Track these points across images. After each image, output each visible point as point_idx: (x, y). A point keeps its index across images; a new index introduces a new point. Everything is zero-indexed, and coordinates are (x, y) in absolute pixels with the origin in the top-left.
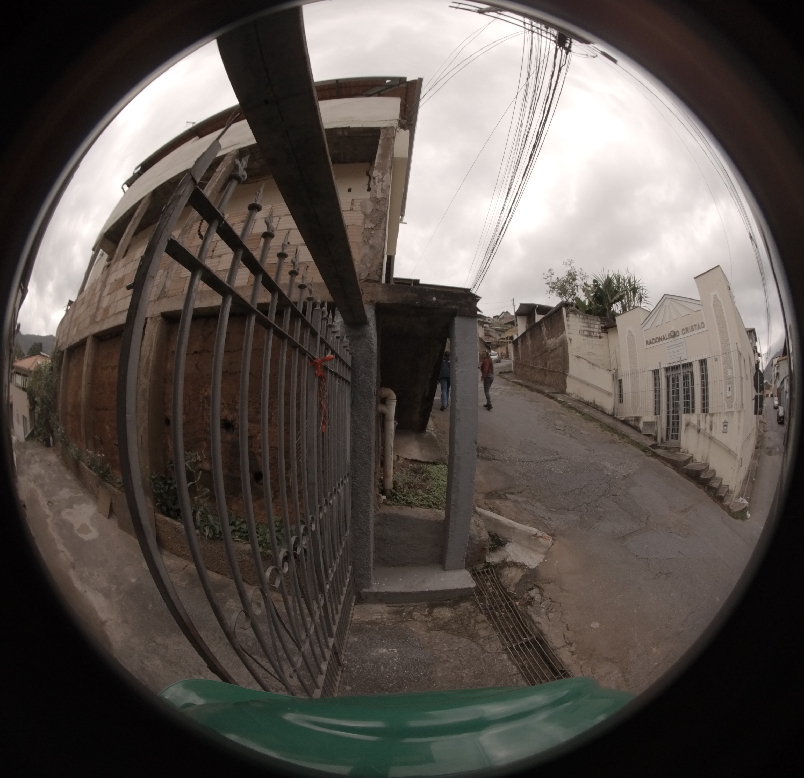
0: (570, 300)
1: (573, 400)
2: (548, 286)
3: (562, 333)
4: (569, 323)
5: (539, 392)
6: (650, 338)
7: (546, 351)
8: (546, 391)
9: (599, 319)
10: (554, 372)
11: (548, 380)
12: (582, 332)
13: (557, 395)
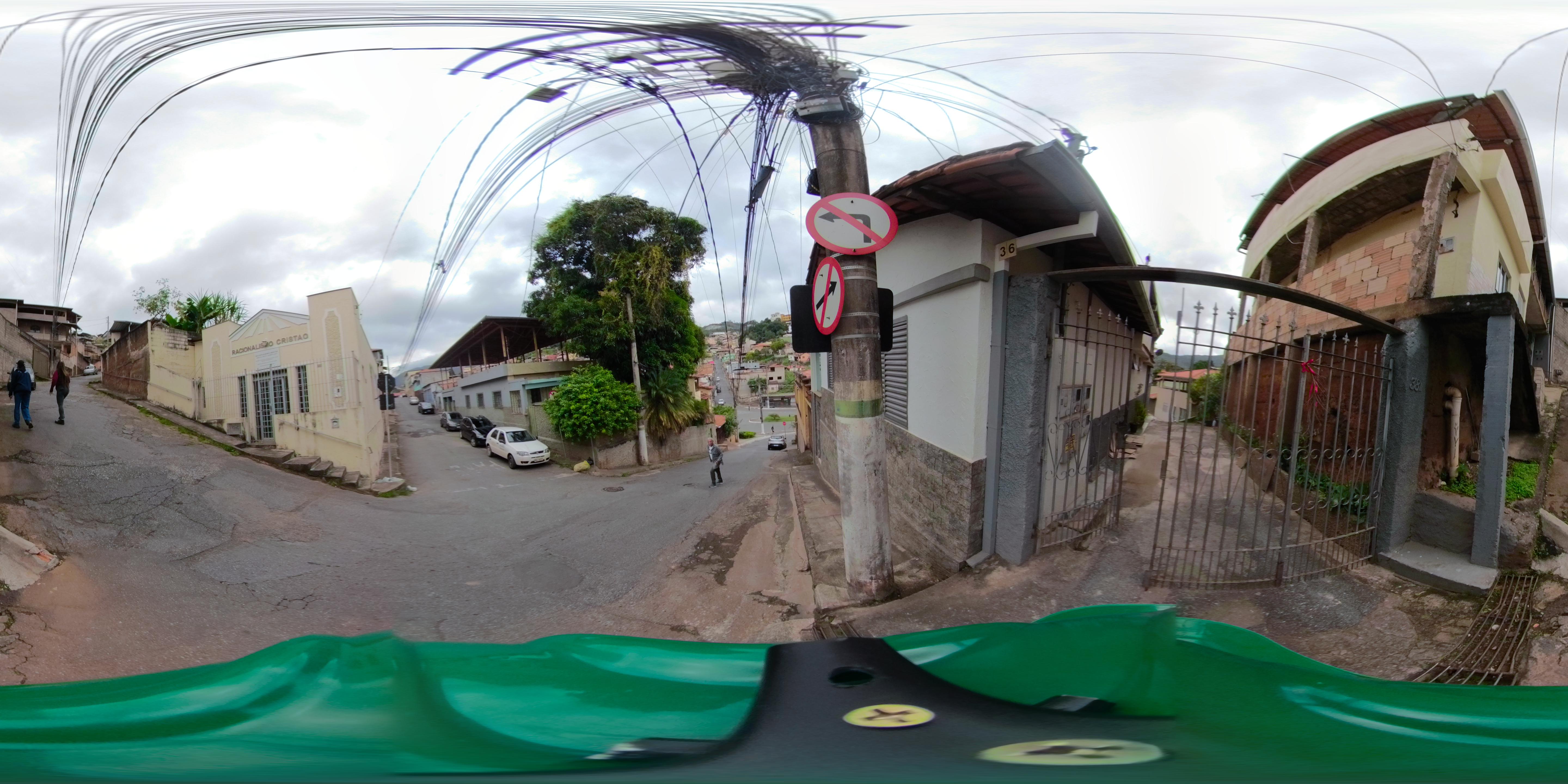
0: (159, 317)
1: (153, 406)
2: (137, 303)
3: (145, 345)
4: (153, 336)
5: (120, 399)
6: (236, 348)
7: (130, 362)
8: (127, 398)
9: (187, 333)
10: (136, 380)
11: (131, 388)
12: (166, 345)
13: (136, 402)
